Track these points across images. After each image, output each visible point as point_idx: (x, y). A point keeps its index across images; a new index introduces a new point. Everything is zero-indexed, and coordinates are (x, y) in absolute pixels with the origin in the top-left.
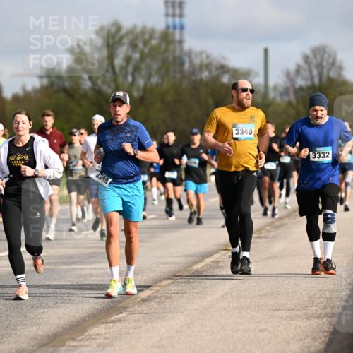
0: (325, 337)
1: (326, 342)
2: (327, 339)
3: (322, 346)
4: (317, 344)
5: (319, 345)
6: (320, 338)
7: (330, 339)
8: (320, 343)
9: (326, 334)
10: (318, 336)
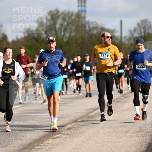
0: (146, 145)
1: (147, 147)
2: (147, 146)
3: (145, 149)
4: (143, 147)
5: (144, 148)
6: (144, 145)
7: (149, 146)
8: (144, 147)
9: (147, 143)
10: (143, 145)
